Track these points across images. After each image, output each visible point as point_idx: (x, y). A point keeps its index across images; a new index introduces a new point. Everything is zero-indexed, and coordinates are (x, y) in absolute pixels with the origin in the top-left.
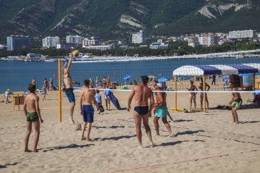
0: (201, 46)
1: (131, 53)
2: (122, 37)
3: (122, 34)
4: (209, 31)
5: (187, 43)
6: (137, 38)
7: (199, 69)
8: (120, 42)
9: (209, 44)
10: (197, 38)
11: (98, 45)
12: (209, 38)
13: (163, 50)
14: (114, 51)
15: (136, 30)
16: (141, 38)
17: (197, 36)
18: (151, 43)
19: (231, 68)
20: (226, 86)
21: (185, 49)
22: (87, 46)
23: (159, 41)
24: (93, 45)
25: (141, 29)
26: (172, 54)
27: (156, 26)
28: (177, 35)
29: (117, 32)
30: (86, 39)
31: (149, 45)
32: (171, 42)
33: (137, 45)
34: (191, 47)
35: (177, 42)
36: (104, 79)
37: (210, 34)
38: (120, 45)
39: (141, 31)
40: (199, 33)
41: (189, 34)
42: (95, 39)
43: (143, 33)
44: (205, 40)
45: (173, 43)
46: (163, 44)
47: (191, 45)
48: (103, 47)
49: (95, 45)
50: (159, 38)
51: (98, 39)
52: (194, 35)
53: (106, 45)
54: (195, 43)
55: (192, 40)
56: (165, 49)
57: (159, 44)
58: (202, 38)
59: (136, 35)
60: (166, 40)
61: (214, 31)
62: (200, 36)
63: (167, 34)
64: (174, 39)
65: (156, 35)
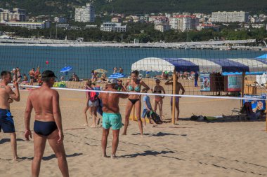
0: (173, 30)
1: (73, 36)
2: (60, 11)
3: (61, 8)
4: (183, 11)
5: (153, 25)
6: (83, 14)
7: (168, 63)
9: (183, 29)
10: (167, 20)
11: (24, 21)
12: (184, 21)
13: (118, 33)
14: (48, 32)
15: (81, 3)
16: (89, 15)
17: (168, 16)
18: (102, 23)
19: (213, 64)
20: (204, 89)
21: (149, 33)
22: (8, 21)
23: (114, 20)
24: (17, 21)
26: (131, 40)
28: (140, 13)
29: (53, 4)
30: (6, 11)
31: (99, 26)
32: (131, 23)
33: (82, 24)
34: (159, 32)
35: (139, 23)
36: (32, 71)
37: (185, 14)
38: (56, 23)
39: (88, 5)
40: (171, 11)
41: (156, 12)
42: (19, 11)
43: (91, 7)
44: (179, 22)
45: (134, 24)
46: (119, 25)
47: (159, 28)
48: (32, 24)
49: (20, 21)
50: (114, 16)
51: (24, 12)
52: (164, 15)
53: (36, 21)
54: (165, 26)
55: (160, 22)
56: (122, 33)
57: (114, 25)
58: (174, 19)
59: (81, 10)
60: (124, 19)
61: (192, 11)
62: (172, 17)
63: (126, 11)
64: (135, 19)
65: (110, 12)
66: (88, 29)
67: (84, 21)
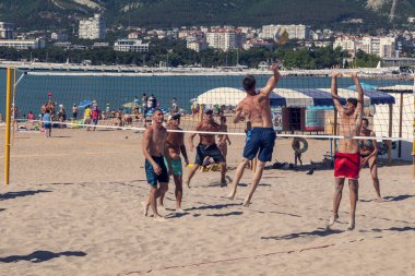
0: (211, 50)
1: (76, 57)
2: (57, 25)
3: (59, 20)
4: (225, 24)
5: (185, 42)
6: (89, 29)
8: (54, 36)
9: (225, 47)
10: (204, 36)
11: (11, 38)
12: (226, 37)
13: (138, 54)
14: (44, 53)
15: (87, 13)
16: (97, 30)
17: (204, 30)
18: (115, 40)
19: (301, 96)
21: (180, 54)
23: (132, 36)
24: (2, 39)
25: (96, 11)
26: (156, 63)
27: (127, 8)
28: (167, 26)
29: (49, 16)
31: (112, 44)
32: (155, 40)
33: (89, 42)
34: (193, 51)
35: (166, 39)
37: (228, 28)
38: (54, 41)
39: (97, 16)
40: (208, 24)
41: (189, 26)
42: (5, 26)
43: (101, 19)
44: (219, 39)
45: (158, 41)
46: (139, 43)
47: (193, 46)
48: (22, 42)
49: (6, 39)
50: (132, 31)
51: (10, 26)
52: (199, 29)
53: (27, 39)
54: (201, 44)
55: (194, 38)
56: (143, 53)
57: (132, 43)
58: (212, 35)
59: (87, 22)
60: (146, 34)
61: (236, 24)
62: (209, 31)
63: (148, 24)
64: (161, 34)
65: (126, 25)
66: (96, 48)
67: (92, 38)
